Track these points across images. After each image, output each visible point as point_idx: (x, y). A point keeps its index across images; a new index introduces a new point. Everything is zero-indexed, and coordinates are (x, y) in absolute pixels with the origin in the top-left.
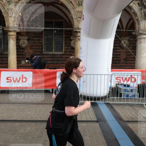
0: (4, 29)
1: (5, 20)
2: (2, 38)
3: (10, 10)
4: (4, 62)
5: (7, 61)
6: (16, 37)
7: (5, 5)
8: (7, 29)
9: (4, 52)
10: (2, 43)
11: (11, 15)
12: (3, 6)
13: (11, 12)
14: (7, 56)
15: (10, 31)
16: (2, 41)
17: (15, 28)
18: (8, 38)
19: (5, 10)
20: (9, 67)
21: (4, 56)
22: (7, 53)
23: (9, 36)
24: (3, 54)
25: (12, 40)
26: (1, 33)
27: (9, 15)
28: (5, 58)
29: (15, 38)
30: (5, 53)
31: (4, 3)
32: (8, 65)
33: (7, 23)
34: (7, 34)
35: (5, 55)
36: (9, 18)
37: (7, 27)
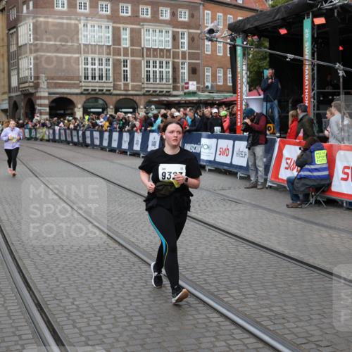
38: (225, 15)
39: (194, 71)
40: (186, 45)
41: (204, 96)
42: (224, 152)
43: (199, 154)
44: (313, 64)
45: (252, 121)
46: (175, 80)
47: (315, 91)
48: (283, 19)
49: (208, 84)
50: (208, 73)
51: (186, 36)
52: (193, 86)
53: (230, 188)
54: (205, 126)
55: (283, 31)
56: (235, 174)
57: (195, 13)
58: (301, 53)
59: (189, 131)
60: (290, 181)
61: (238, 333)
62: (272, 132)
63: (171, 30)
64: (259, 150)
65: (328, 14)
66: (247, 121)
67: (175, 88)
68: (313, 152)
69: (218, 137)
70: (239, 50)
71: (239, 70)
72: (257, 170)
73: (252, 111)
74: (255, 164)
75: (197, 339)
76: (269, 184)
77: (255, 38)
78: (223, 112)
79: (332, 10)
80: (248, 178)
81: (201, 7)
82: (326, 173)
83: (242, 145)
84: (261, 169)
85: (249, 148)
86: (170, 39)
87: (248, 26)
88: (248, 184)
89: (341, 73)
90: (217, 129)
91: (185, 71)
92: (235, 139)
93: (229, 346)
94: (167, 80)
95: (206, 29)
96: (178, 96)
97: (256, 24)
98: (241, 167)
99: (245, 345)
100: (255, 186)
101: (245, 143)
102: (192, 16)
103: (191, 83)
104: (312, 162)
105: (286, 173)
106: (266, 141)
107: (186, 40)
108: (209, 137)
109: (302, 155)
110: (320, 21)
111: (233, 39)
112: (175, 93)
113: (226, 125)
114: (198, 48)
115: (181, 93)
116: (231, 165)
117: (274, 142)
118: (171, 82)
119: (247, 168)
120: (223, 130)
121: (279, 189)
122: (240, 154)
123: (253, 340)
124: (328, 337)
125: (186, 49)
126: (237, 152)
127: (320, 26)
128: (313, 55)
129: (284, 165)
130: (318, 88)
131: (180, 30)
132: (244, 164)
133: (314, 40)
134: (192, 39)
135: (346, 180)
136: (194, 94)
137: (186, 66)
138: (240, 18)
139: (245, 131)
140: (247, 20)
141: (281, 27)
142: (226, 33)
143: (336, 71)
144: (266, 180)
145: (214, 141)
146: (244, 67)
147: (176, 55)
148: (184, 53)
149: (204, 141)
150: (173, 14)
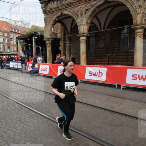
0: (132, 27)
1: (133, 18)
2: (129, 37)
3: (138, 8)
4: (129, 59)
5: (133, 58)
6: (143, 33)
7: (134, 4)
8: (134, 27)
9: (129, 50)
10: (129, 41)
11: (139, 12)
12: (132, 5)
13: (139, 9)
14: (132, 54)
15: (137, 29)
16: (129, 39)
17: (143, 25)
18: (135, 36)
19: (133, 8)
20: (134, 65)
21: (130, 54)
22: (133, 50)
23: (136, 34)
24: (128, 52)
25: (139, 37)
26: (128, 32)
27: (137, 12)
28: (130, 55)
29: (142, 35)
30: (131, 51)
31: (132, 2)
32: (133, 63)
33: (135, 21)
34: (134, 32)
35: (130, 52)
36: (137, 15)
37: (134, 25)
38: (16, 35)
39: (9, 47)
40: (7, 41)
41: (11, 53)
42: (16, 65)
43: (9, 66)
44: (35, 47)
45: (22, 58)
46: (4, 49)
47: (36, 52)
48: (28, 37)
49: (12, 50)
50: (12, 48)
51: (7, 39)
52: (9, 51)
53: (17, 73)
54: (11, 59)
55: (28, 39)
56: (18, 70)
57: (9, 34)
58: (32, 44)
59: (7, 61)
60: (30, 71)
61: (17, 105)
62: (26, 61)
63: (3, 38)
64: (24, 65)
65: (38, 36)
66: (21, 58)
67: (4, 51)
68: (35, 65)
69: (14, 62)
70: (19, 43)
71: (19, 47)
72: (23, 69)
73: (22, 56)
74: (23, 68)
75: (7, 107)
76: (26, 72)
77: (22, 41)
78: (16, 57)
79: (38, 35)
80: (21, 71)
81: (10, 33)
82: (38, 69)
83: (20, 64)
84: (24, 69)
85: (21, 64)
86: (3, 40)
87: (20, 38)
88: (21, 72)
89: (40, 49)
90: (14, 60)
91: (6, 47)
92: (18, 62)
93: (15, 108)
94: (2, 49)
95: (10, 38)
96: (5, 53)
97: (22, 37)
98: (20, 69)
99: (19, 107)
100: (23, 73)
101: (20, 63)
102: (8, 35)
103: (8, 50)
104: (35, 67)
105: (29, 69)
106: (25, 63)
107: (7, 40)
108: (12, 62)
109: (32, 66)
110: (36, 37)
111: (17, 41)
112: (4, 52)
113: (16, 59)
114: (10, 42)
115: (6, 52)
116: (17, 68)
117: (27, 63)
118: (3, 49)
119: (21, 69)
120: (15, 60)
121: (28, 73)
122: (19, 66)
123: (20, 106)
124: (37, 103)
125: (7, 42)
126: (19, 65)
127: (36, 39)
128: (35, 45)
129: (29, 68)
130: (36, 51)
131: (5, 38)
132: (20, 68)
133: (35, 41)
134: (8, 40)
135: (42, 70)
136: (9, 52)
137: (7, 46)
138: (19, 36)
139: (20, 61)
140: (20, 36)
141: (28, 38)
142: (16, 39)
143: (39, 48)
144: (25, 71)
145: (13, 63)
146: (20, 47)
147: (4, 43)
148: (6, 43)
149: (11, 63)
150: (3, 34)
